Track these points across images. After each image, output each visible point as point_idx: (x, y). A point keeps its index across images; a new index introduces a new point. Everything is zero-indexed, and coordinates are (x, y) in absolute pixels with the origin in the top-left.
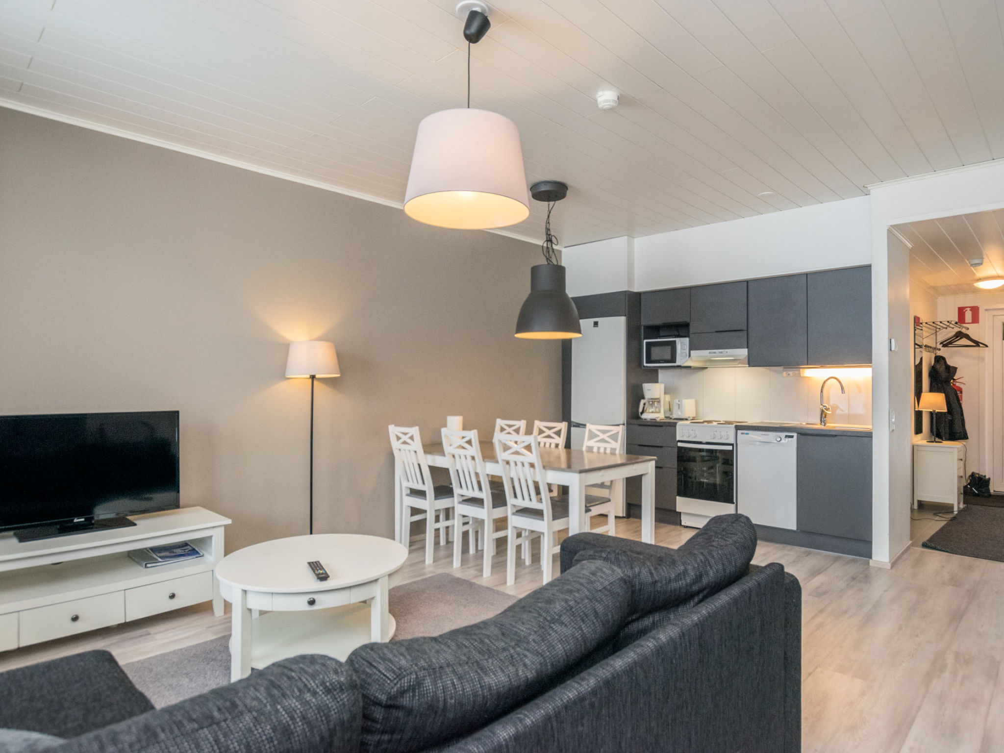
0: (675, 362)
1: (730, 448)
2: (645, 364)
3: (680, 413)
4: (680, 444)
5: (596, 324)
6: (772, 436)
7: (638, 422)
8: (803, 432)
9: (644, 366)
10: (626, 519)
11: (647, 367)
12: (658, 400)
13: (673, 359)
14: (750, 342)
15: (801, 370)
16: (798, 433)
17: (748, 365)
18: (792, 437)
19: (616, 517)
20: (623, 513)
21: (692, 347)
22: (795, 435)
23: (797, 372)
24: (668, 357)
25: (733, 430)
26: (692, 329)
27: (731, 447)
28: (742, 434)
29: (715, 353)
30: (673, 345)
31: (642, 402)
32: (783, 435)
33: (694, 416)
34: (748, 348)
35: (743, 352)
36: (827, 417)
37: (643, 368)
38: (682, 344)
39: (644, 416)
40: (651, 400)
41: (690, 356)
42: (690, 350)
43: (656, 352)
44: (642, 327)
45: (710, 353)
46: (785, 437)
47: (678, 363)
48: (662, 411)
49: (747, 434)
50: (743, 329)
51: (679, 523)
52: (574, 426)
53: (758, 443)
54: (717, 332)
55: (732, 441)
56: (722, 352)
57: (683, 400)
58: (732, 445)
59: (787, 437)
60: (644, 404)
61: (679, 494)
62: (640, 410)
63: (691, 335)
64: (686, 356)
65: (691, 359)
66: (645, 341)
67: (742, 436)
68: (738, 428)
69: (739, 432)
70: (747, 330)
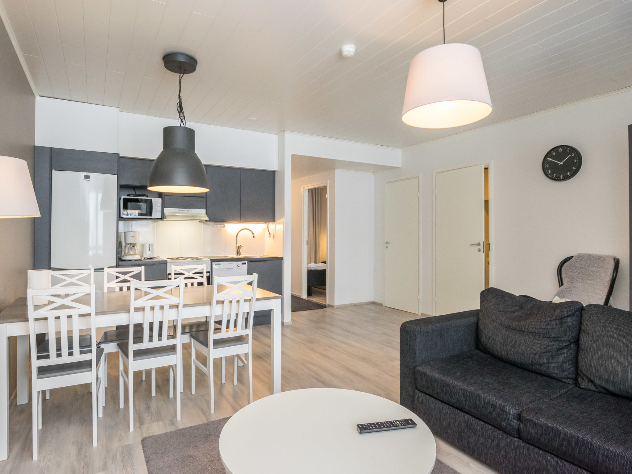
0: (151, 215)
2: (122, 216)
5: (87, 177)
6: (234, 264)
8: (250, 260)
11: (123, 218)
12: (136, 245)
13: (148, 213)
14: (208, 205)
15: (225, 224)
16: (247, 261)
18: (245, 264)
21: (164, 206)
23: (222, 225)
27: (209, 274)
28: (216, 264)
29: (183, 211)
30: (149, 202)
32: (241, 263)
34: (206, 209)
35: (203, 212)
36: (240, 251)
38: (157, 202)
41: (163, 212)
44: (119, 185)
45: (179, 210)
47: (153, 217)
49: (218, 264)
50: (203, 196)
53: (227, 269)
54: (185, 196)
55: (208, 270)
56: (188, 211)
59: (243, 264)
63: (165, 197)
64: (160, 211)
66: (123, 197)
68: (212, 261)
69: (213, 263)
70: (207, 198)
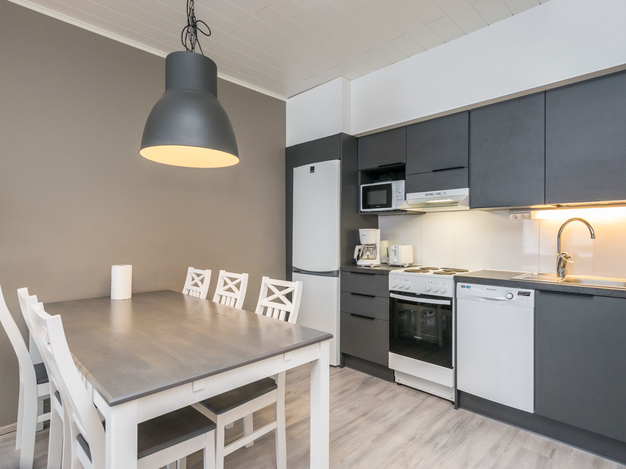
1: (448, 303)
2: (362, 210)
3: (396, 260)
4: (392, 295)
5: (312, 169)
6: (500, 292)
7: (352, 269)
8: (543, 288)
9: (361, 212)
10: (339, 369)
11: (364, 212)
12: (374, 246)
13: (389, 204)
14: (473, 179)
15: (532, 212)
16: (536, 290)
17: (468, 208)
18: (528, 294)
19: (331, 366)
20: (337, 362)
21: (408, 190)
22: (532, 292)
23: (526, 215)
24: (385, 202)
25: (452, 282)
26: (408, 171)
27: (449, 301)
28: (462, 286)
30: (389, 188)
31: (357, 248)
32: (515, 291)
33: (411, 262)
34: (469, 187)
35: (465, 192)
36: (566, 266)
37: (360, 214)
38: (398, 186)
39: (360, 263)
40: (366, 246)
41: (405, 199)
42: (406, 193)
43: (373, 197)
44: (360, 172)
45: (426, 195)
46: (518, 294)
47: (394, 207)
48: (378, 257)
49: (468, 287)
50: (463, 166)
51: (393, 379)
52: (295, 271)
53: (483, 300)
54: (434, 171)
55: (450, 294)
56: (439, 194)
57: (400, 246)
58: (450, 299)
59: (519, 293)
60: (359, 250)
61: (393, 350)
62: (355, 257)
63: (407, 177)
64: (402, 199)
65: (407, 202)
66: (362, 186)
67: (463, 290)
68: (457, 279)
69: (459, 284)
70: (469, 167)
